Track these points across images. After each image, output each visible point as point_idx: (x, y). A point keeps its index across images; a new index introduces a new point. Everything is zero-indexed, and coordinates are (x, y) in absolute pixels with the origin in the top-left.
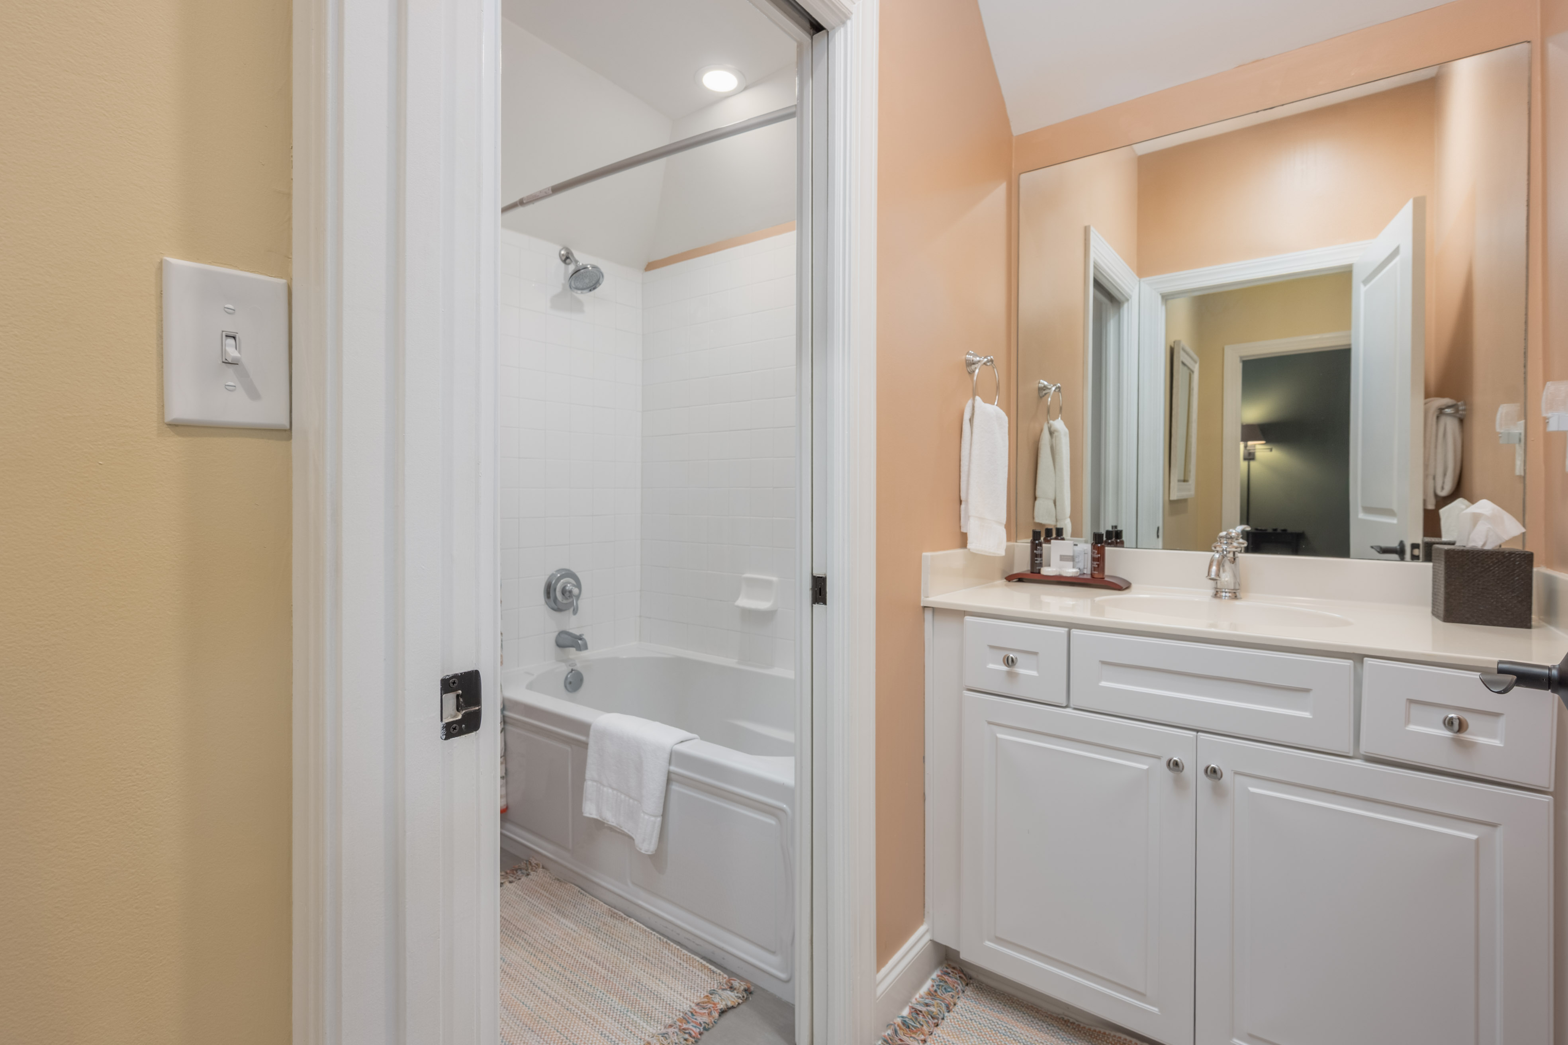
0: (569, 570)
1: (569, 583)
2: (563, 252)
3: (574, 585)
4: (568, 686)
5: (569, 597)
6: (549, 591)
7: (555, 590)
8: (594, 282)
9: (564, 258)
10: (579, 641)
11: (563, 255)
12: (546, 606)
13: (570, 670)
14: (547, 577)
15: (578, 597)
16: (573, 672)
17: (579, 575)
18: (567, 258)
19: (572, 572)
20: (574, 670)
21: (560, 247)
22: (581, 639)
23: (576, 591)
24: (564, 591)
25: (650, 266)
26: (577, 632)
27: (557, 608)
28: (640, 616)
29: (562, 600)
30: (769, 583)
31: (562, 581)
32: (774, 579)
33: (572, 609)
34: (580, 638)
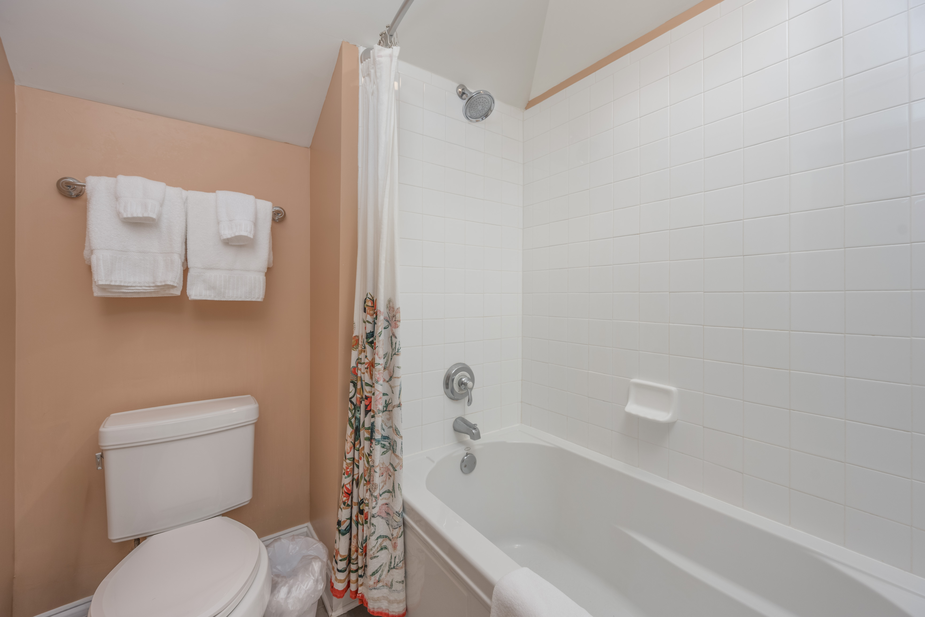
0: (464, 364)
1: (466, 376)
2: (460, 90)
3: (469, 379)
4: (464, 469)
5: (464, 389)
6: (448, 381)
7: (453, 380)
8: (486, 109)
9: (460, 95)
10: (474, 431)
11: (460, 92)
12: (445, 395)
13: (466, 454)
14: (447, 370)
15: (471, 389)
16: (468, 455)
17: (473, 368)
18: (464, 93)
19: (467, 366)
20: (469, 454)
21: (457, 85)
22: (475, 429)
23: (470, 384)
24: (461, 384)
25: (530, 104)
26: (472, 421)
27: (453, 397)
28: (522, 402)
29: (459, 391)
30: (667, 392)
31: (459, 374)
32: (673, 389)
33: (467, 399)
34: (474, 427)
